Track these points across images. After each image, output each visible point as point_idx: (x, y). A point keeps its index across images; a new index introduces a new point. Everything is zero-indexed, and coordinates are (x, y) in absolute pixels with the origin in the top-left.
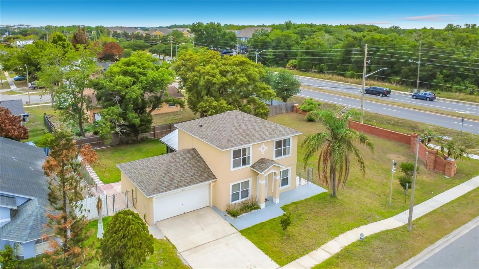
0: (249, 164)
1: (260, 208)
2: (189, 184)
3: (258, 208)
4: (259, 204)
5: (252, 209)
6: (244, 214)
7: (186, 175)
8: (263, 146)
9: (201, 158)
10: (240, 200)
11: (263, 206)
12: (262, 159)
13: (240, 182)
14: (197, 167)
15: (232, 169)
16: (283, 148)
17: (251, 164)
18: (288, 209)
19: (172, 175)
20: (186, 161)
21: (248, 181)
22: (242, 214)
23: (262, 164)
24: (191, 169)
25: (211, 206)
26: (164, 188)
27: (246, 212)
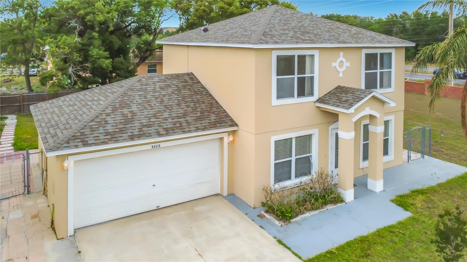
0: (312, 94)
1: (342, 201)
2: (168, 132)
3: (338, 200)
4: (340, 190)
5: (325, 203)
6: (307, 215)
7: (166, 115)
8: (341, 58)
9: (203, 88)
10: (293, 182)
11: (349, 195)
12: (339, 88)
13: (293, 135)
14: (192, 101)
15: (275, 102)
16: (379, 71)
17: (317, 95)
18: (412, 205)
19: (132, 112)
20: (170, 90)
21: (310, 136)
22: (302, 213)
23: (343, 95)
24: (179, 105)
25: (225, 194)
26: (102, 137)
27: (313, 209)
